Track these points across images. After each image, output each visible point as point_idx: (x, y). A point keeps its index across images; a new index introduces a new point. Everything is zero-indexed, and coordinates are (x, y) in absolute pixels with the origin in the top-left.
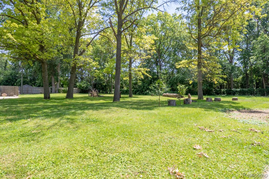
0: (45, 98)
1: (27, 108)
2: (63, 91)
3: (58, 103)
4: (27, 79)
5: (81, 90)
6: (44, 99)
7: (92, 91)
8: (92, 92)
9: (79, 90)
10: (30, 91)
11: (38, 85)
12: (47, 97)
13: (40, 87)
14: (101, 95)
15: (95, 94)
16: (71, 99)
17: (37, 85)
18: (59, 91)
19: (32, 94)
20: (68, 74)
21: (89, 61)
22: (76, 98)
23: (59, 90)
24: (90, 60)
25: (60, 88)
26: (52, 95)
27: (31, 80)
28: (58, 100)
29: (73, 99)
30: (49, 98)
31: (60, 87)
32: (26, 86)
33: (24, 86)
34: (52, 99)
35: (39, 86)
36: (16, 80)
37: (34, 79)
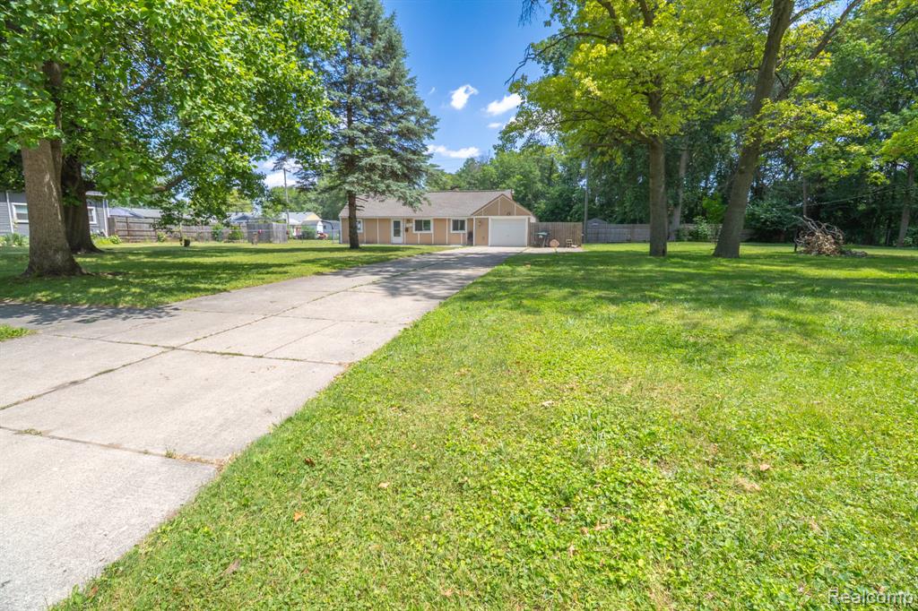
0: (654, 252)
1: (623, 276)
2: (690, 235)
3: (695, 267)
4: (595, 204)
5: (753, 231)
6: (650, 255)
7: (813, 234)
8: (814, 239)
9: (747, 231)
10: (603, 235)
11: (618, 220)
12: (658, 252)
13: (625, 225)
14: (854, 250)
15: (828, 246)
16: (734, 260)
17: (616, 219)
18: (678, 235)
19: (608, 243)
20: (707, 179)
21: (821, 113)
22: (750, 258)
23: (678, 231)
24: (824, 108)
25: (682, 226)
26: (672, 247)
27: (602, 205)
28: (690, 259)
29: (738, 259)
30: (664, 252)
31: (681, 222)
32: (595, 223)
33: (590, 221)
34: (673, 257)
35: (622, 222)
36: (571, 208)
37: (610, 204)
